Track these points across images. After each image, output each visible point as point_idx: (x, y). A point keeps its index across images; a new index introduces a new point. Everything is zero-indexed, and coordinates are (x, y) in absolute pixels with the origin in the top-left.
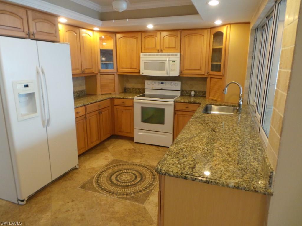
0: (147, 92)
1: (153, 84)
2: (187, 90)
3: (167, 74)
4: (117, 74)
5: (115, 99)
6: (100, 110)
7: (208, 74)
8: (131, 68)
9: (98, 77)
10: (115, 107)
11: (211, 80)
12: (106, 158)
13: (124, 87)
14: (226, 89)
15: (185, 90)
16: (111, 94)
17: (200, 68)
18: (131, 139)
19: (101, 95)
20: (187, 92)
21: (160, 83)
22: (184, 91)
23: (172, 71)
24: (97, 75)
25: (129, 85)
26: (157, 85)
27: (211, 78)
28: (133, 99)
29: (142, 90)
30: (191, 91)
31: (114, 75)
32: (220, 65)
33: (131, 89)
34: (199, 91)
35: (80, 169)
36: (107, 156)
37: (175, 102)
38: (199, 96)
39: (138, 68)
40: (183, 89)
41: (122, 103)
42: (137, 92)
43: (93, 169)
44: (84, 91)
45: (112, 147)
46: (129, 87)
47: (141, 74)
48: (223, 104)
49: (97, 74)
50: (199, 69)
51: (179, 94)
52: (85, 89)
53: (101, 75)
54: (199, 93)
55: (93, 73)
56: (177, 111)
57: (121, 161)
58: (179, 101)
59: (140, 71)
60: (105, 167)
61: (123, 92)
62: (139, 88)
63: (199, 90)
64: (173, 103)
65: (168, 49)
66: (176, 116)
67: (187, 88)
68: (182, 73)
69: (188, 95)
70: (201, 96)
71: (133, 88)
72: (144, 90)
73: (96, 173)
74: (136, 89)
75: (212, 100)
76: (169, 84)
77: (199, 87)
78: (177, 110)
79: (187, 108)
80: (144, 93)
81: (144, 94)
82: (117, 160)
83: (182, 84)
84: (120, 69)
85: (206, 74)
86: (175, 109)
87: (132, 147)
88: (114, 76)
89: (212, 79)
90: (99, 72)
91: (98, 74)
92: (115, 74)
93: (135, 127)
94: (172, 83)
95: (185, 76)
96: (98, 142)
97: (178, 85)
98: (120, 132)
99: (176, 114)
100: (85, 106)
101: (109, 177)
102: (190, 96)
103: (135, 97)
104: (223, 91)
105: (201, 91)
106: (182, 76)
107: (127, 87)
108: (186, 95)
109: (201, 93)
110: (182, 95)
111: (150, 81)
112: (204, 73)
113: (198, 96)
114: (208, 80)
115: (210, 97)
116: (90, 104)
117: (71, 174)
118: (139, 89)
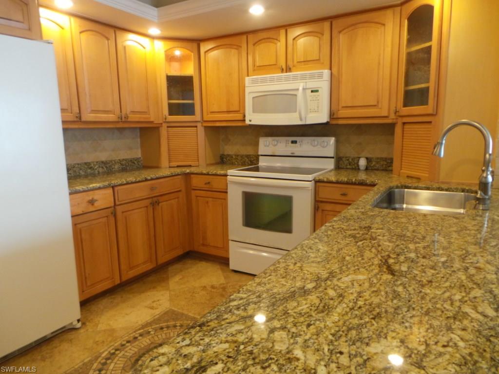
0: (263, 163)
1: (275, 145)
2: (350, 157)
3: (301, 119)
4: (202, 126)
5: (192, 176)
6: (155, 197)
7: (397, 114)
8: (229, 112)
9: (164, 131)
10: (194, 193)
11: (403, 128)
12: (154, 305)
13: (221, 153)
14: (442, 143)
15: (346, 157)
16: (190, 166)
17: (378, 102)
18: (224, 261)
19: (170, 167)
20: (350, 160)
21: (290, 142)
22: (344, 159)
23: (311, 112)
24: (161, 128)
25: (230, 150)
26: (282, 145)
27: (404, 123)
28: (226, 175)
29: (255, 158)
30: (359, 158)
31: (196, 127)
32: (428, 89)
33: (234, 157)
34: (378, 158)
35: (82, 331)
36: (158, 300)
37: (317, 182)
38: (377, 170)
39: (241, 112)
40: (341, 155)
41: (206, 184)
42: (244, 162)
43: (112, 331)
44: (137, 159)
45: (181, 277)
46: (230, 153)
47: (247, 122)
48: (436, 185)
49: (162, 126)
50: (375, 103)
51: (330, 165)
52: (140, 156)
53: (168, 127)
54: (377, 163)
55: (152, 122)
56: (322, 202)
57: (183, 314)
58: (325, 180)
59: (244, 116)
60: (140, 329)
61: (217, 164)
62: (250, 155)
63: (379, 156)
64: (310, 185)
65: (303, 63)
66: (319, 214)
67: (349, 151)
68: (335, 116)
69: (352, 169)
70: (382, 170)
71: (238, 156)
72: (257, 157)
73: (112, 344)
74: (242, 156)
75: (408, 177)
76: (308, 143)
77: (377, 151)
78: (321, 199)
79: (344, 195)
80: (258, 164)
81: (258, 167)
82: (173, 312)
83: (337, 142)
84: (208, 114)
85: (392, 116)
86: (317, 199)
87: (222, 280)
88: (197, 129)
89: (406, 126)
90: (164, 121)
91: (164, 124)
92: (199, 125)
93: (230, 237)
94: (314, 140)
95: (341, 122)
96: (149, 266)
97: (327, 146)
98: (203, 245)
99: (320, 211)
100: (113, 187)
101: (133, 360)
102: (357, 169)
103: (230, 172)
104: (434, 148)
105: (382, 159)
106: (334, 122)
107: (226, 153)
108: (347, 168)
109: (382, 163)
110: (338, 168)
111: (270, 139)
112: (386, 114)
113: (375, 170)
114: (398, 130)
115: (402, 171)
116: (127, 184)
117: (56, 342)
118: (248, 156)
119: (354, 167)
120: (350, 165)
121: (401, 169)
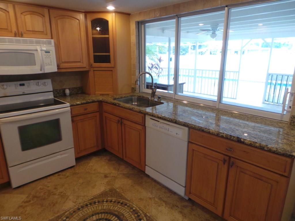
1: (5, 89)
3: (41, 69)
7: (91, 66)
15: (56, 90)
17: (81, 60)
20: (58, 91)
21: (19, 86)
23: (46, 65)
26: (12, 88)
27: (94, 70)
30: (65, 89)
32: (109, 56)
50: (79, 60)
56: (74, 117)
65: (31, 32)
68: (60, 68)
70: (77, 94)
75: (100, 95)
76: (34, 84)
79: (85, 109)
83: (52, 82)
86: (72, 116)
89: (95, 72)
93: (10, 164)
94: (38, 82)
97: (47, 85)
99: (74, 121)
102: (65, 95)
106: (60, 71)
109: (75, 90)
110: (55, 96)
112: (85, 66)
114: (91, 73)
115: (96, 93)
119: (61, 95)
120: (58, 94)
121: (95, 92)
